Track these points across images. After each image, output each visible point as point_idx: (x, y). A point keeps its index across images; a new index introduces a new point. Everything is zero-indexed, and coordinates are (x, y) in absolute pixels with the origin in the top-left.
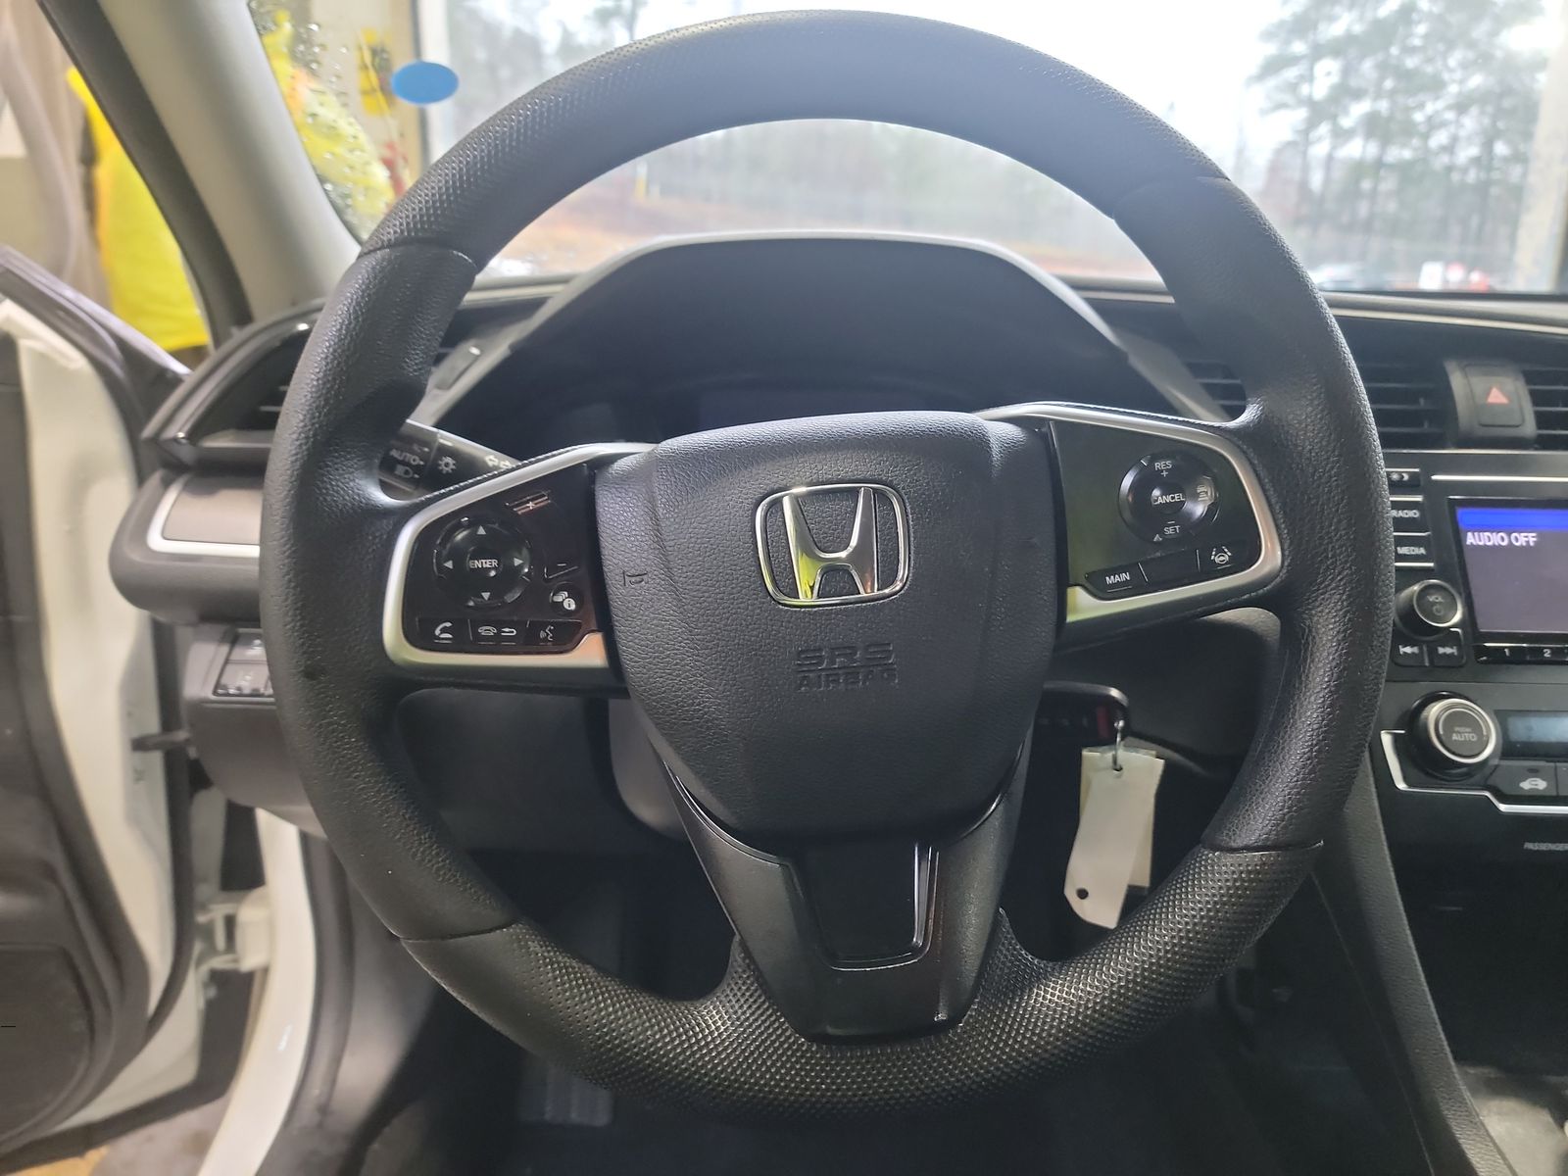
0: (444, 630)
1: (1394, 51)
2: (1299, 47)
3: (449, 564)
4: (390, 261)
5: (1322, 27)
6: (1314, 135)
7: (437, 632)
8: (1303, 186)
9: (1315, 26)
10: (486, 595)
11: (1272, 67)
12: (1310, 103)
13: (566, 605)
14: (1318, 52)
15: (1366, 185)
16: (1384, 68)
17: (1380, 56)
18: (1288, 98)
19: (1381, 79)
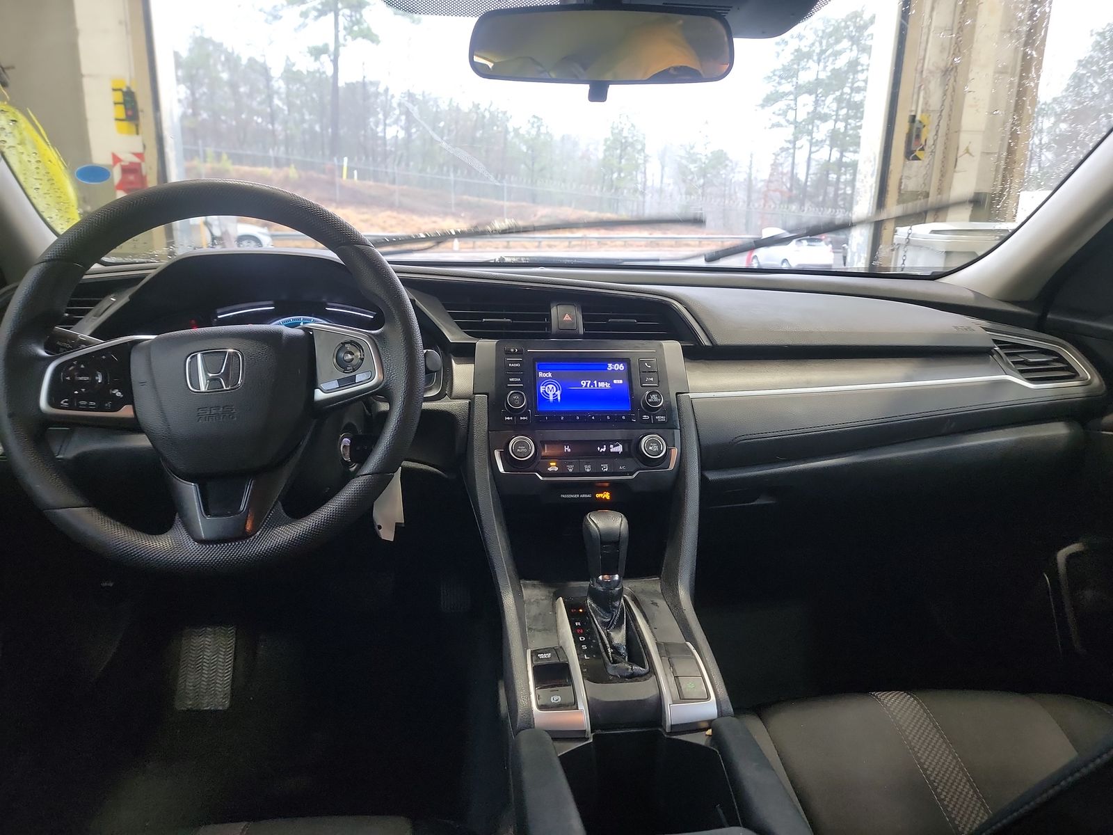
0: (65, 402)
1: (847, 90)
2: (787, 87)
3: (68, 378)
4: (46, 267)
5: (801, 74)
6: (798, 144)
7: (62, 402)
8: (793, 177)
9: (796, 74)
10: (83, 390)
11: (771, 99)
12: (796, 123)
13: (117, 394)
14: (799, 90)
15: (833, 177)
16: (839, 100)
17: (838, 93)
18: (782, 120)
19: (839, 108)
